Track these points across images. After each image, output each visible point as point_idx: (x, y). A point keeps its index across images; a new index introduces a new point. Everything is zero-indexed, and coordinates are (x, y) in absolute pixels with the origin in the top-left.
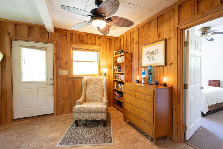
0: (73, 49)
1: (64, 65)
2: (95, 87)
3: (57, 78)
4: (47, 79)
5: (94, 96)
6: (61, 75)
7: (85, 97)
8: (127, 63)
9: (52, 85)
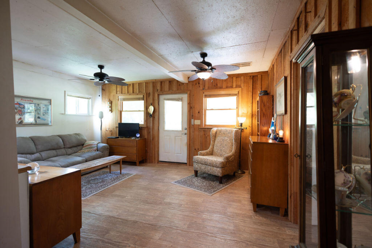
0: (206, 96)
1: (197, 115)
2: (223, 140)
3: (190, 128)
4: (182, 128)
5: (221, 150)
6: (194, 125)
7: (213, 151)
8: (264, 110)
9: (185, 134)
